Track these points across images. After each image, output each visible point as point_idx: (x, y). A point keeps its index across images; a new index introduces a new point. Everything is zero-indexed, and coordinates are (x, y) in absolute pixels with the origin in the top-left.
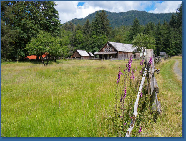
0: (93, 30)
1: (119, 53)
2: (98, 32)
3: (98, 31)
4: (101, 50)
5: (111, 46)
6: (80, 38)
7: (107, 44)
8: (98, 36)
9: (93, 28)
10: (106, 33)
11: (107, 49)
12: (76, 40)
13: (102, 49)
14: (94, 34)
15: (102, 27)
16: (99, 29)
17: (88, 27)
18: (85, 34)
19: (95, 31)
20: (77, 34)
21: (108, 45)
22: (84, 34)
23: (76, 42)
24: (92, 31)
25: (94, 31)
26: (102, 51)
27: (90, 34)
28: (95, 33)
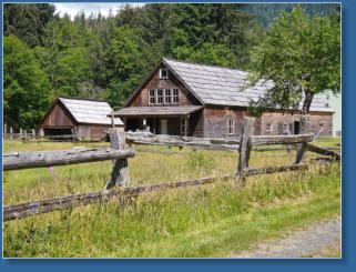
0: (180, 25)
1: (205, 111)
2: (199, 34)
3: (198, 29)
4: (135, 97)
5: (174, 79)
6: (126, 57)
7: (157, 72)
8: (195, 49)
9: (180, 19)
10: (226, 38)
11: (160, 93)
12: (111, 62)
13: (139, 92)
14: (180, 43)
15: (215, 14)
16: (202, 21)
17: (158, 16)
18: (148, 41)
19: (187, 30)
20: (114, 41)
21: (164, 74)
22: (143, 41)
23: (110, 72)
24: (176, 29)
25: (182, 31)
26: (139, 104)
27: (167, 44)
28: (184, 39)
